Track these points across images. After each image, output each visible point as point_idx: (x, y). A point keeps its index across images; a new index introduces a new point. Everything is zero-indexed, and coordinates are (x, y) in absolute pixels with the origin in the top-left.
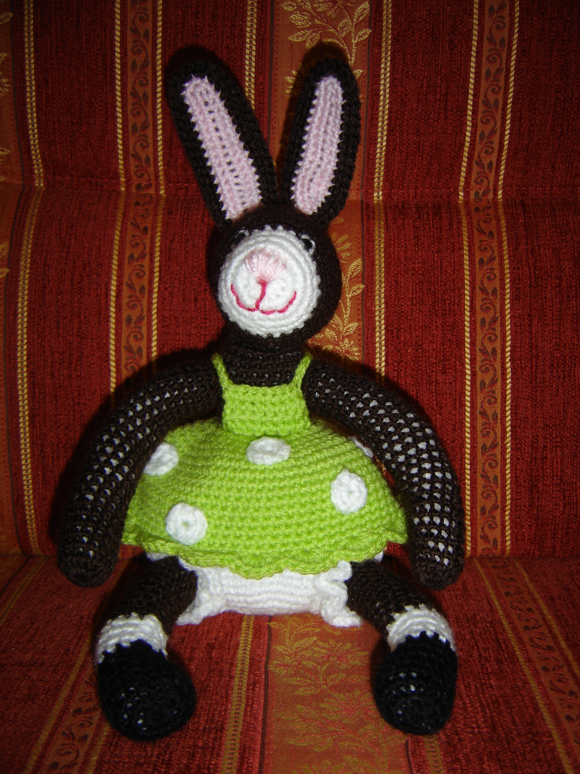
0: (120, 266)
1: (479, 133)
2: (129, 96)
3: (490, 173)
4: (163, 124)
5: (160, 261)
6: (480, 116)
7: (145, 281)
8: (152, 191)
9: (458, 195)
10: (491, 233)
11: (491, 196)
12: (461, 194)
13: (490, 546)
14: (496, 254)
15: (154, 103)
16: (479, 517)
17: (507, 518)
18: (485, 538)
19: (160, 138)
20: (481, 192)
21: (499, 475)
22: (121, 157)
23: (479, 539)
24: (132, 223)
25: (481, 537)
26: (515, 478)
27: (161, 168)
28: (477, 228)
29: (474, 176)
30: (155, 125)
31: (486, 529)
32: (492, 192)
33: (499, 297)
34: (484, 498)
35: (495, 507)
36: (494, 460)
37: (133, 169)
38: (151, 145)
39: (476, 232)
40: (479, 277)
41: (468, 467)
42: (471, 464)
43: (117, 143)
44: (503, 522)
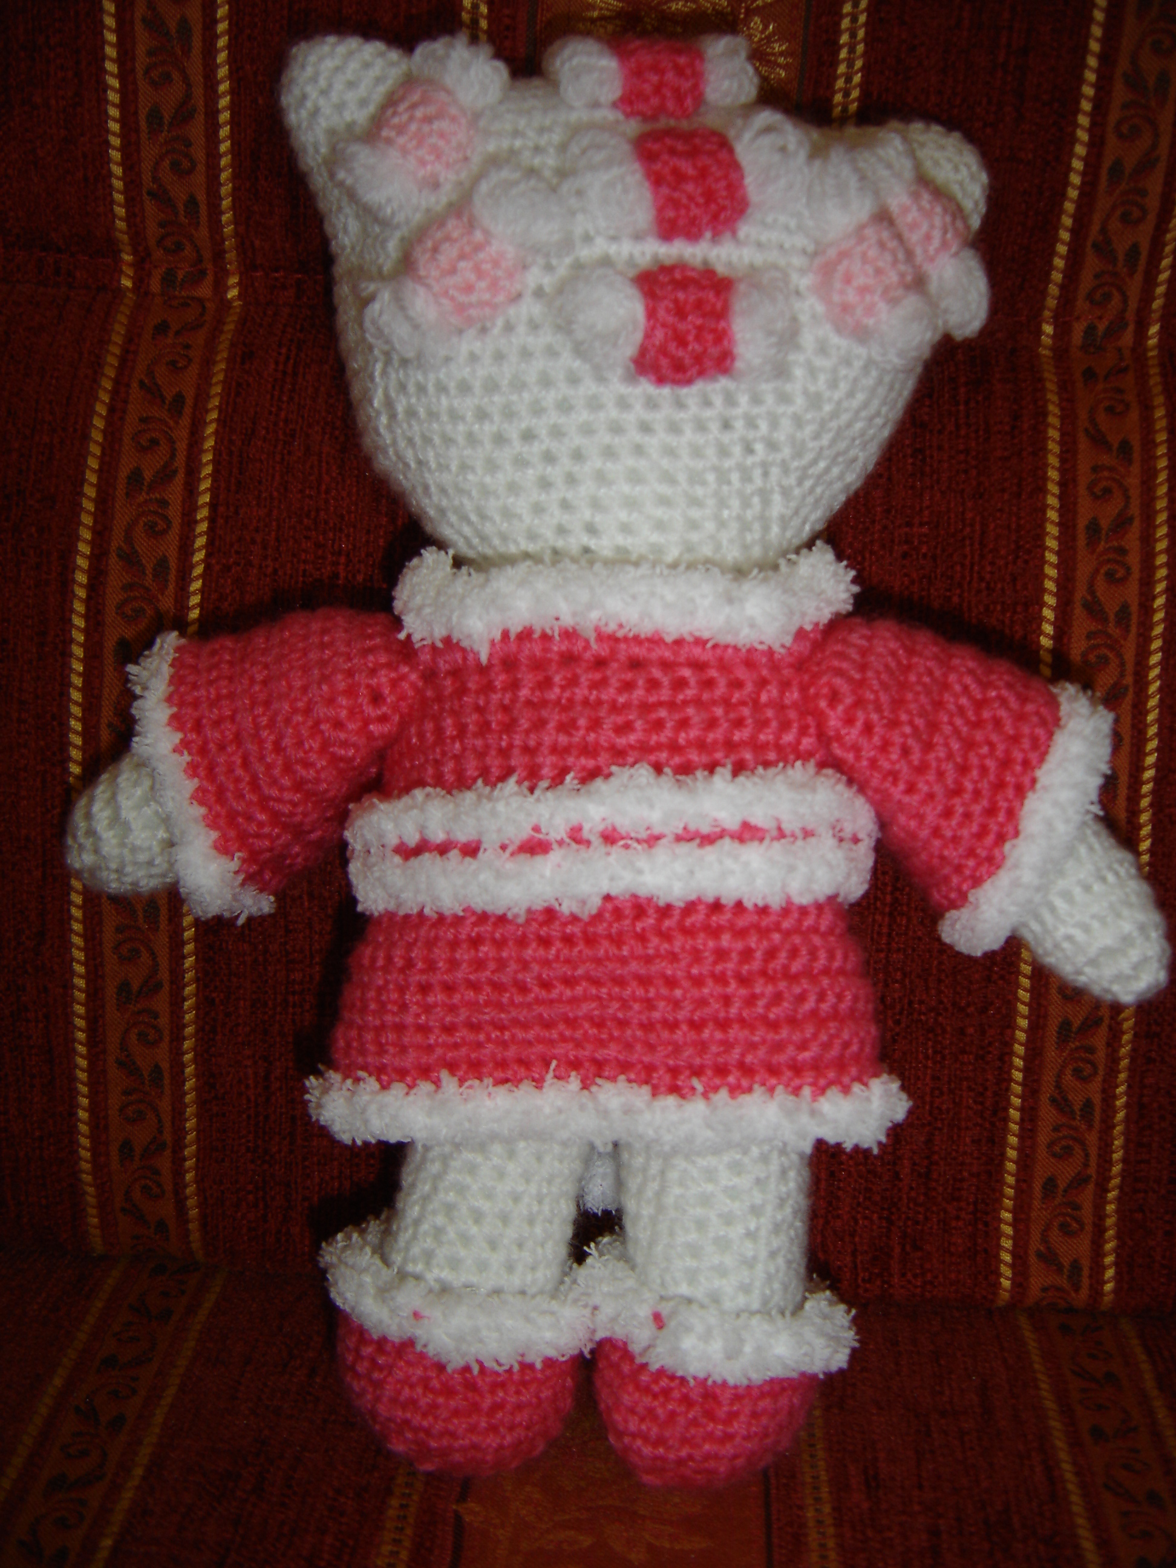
0: (103, 501)
1: (1107, 163)
2: (139, 27)
3: (1131, 275)
4: (232, 107)
5: (214, 490)
6: (1113, 117)
7: (170, 546)
8: (205, 290)
9: (1039, 332)
10: (1125, 448)
11: (1128, 338)
12: (1048, 329)
13: (1063, 1282)
14: (1135, 510)
15: (210, 51)
16: (1036, 1203)
17: (1110, 1208)
18: (1049, 1258)
19: (224, 147)
20: (1101, 327)
21: (1097, 1099)
22: (119, 197)
23: (1033, 1259)
24: (142, 384)
25: (1040, 1255)
26: (1138, 1108)
27: (228, 230)
28: (1086, 430)
29: (1087, 281)
30: (212, 113)
31: (1055, 1235)
32: (1131, 328)
33: (1134, 630)
34: (1054, 1155)
35: (1080, 1181)
36: (1089, 1061)
37: (152, 230)
38: (201, 168)
39: (1083, 444)
40: (1083, 571)
41: (1018, 1076)
42: (1026, 1070)
43: (109, 160)
44: (1100, 1216)
